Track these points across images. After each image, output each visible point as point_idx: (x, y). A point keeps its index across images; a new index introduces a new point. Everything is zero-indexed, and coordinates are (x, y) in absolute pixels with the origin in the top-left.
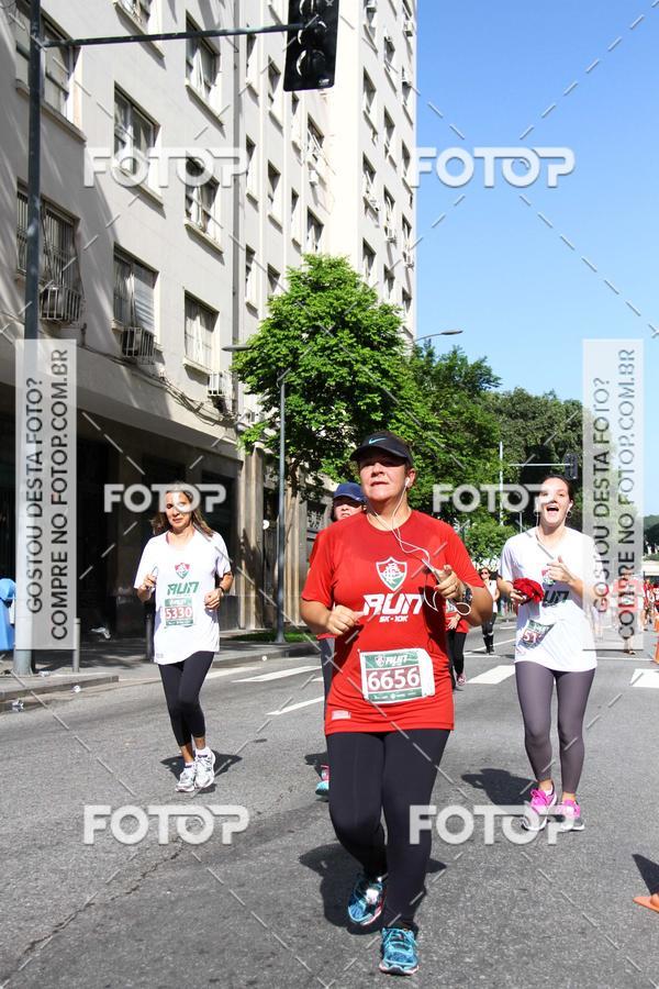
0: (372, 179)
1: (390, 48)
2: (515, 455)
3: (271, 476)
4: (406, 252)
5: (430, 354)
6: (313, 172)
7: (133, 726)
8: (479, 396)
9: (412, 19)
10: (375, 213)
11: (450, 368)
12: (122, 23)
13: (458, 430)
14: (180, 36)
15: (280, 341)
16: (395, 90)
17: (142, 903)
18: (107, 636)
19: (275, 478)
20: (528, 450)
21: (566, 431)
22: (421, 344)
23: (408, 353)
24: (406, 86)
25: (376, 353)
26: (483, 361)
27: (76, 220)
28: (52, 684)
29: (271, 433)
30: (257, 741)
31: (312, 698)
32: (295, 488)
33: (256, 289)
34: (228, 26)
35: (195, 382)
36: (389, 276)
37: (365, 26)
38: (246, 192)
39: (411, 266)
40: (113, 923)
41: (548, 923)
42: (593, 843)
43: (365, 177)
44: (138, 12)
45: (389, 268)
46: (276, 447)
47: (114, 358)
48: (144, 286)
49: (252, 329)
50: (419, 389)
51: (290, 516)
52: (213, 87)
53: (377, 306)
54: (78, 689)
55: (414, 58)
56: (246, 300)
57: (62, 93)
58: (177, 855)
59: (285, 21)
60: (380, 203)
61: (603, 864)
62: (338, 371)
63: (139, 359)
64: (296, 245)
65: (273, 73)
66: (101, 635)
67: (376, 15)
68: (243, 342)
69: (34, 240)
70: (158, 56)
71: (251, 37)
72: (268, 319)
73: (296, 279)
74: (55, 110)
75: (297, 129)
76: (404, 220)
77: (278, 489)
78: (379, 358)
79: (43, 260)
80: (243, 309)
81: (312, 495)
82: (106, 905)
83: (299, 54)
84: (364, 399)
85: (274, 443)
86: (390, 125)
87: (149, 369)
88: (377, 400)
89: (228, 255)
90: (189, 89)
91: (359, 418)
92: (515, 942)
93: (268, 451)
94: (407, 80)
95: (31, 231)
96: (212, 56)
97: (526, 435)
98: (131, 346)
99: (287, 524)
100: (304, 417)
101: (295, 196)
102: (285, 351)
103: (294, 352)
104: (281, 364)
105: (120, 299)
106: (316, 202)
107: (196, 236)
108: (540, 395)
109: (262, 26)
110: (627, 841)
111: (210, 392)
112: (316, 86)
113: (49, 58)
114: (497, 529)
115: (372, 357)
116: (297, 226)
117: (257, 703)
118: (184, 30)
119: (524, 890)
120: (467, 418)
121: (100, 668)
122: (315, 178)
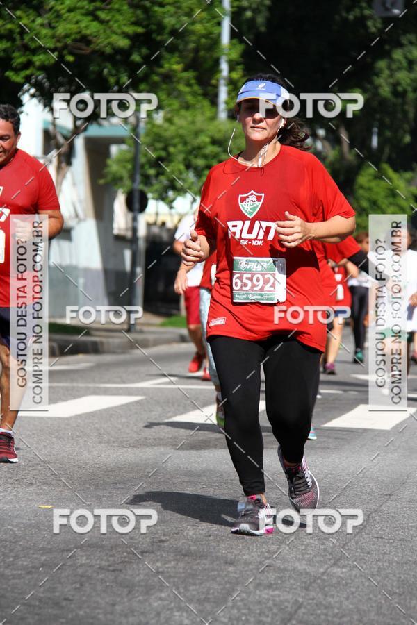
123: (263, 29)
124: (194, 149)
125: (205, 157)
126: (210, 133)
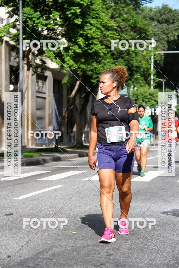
2: (161, 46)
3: (15, 59)
13: (127, 31)
19: (17, 60)
20: (169, 42)
29: (13, 31)
30: (7, 215)
31: (40, 189)
32: (29, 65)
46: (17, 41)
50: (104, 5)
51: (26, 82)
77: (18, 66)
81: (39, 70)
84: (70, 10)
85: (16, 38)
93: (12, 43)
97: (168, 34)
99: (24, 87)
100: (34, 21)
114: (149, 91)
117: (7, 192)
120: (133, 23)
123: (162, 65)
124: (145, 97)
125: (148, 99)
126: (149, 92)
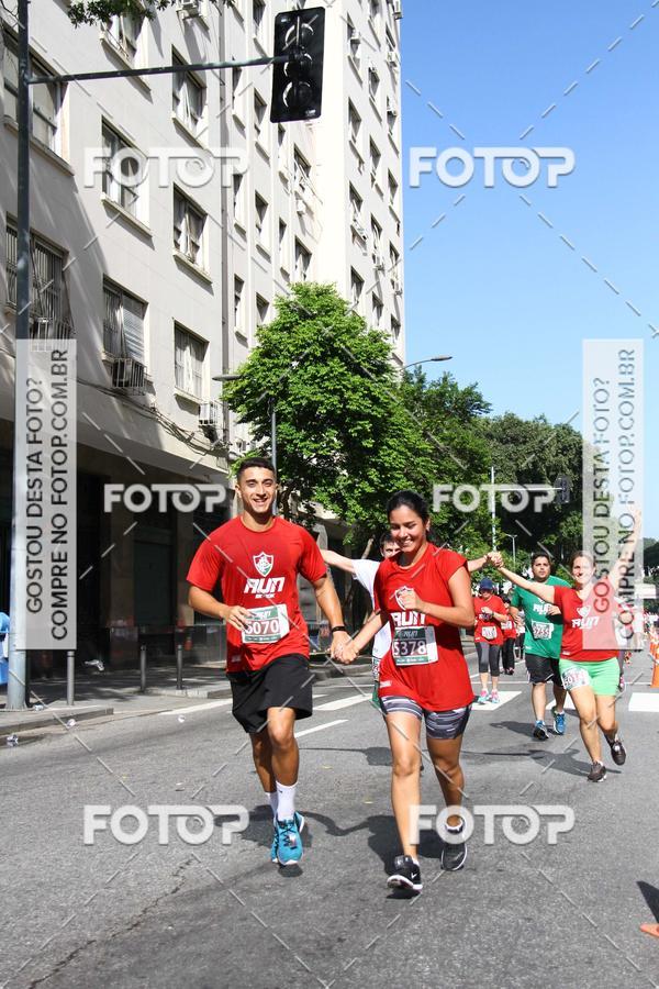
0: (359, 209)
1: (374, 79)
4: (395, 280)
5: (421, 380)
6: (300, 202)
7: (129, 758)
8: (469, 421)
9: (396, 50)
10: (363, 240)
11: (441, 395)
12: (110, 60)
13: (449, 456)
14: (166, 70)
15: (269, 370)
16: (380, 120)
17: (143, 939)
18: (101, 669)
21: (557, 455)
22: (411, 370)
23: (399, 379)
24: (391, 115)
25: (366, 380)
26: (474, 387)
27: (65, 253)
28: (47, 718)
33: (245, 319)
34: (214, 59)
35: (186, 413)
36: (378, 304)
37: (349, 57)
38: (234, 222)
39: (399, 293)
40: (115, 960)
41: (554, 953)
42: (597, 869)
43: (352, 207)
44: (125, 47)
45: (377, 295)
47: (104, 390)
48: (133, 317)
49: (242, 358)
52: (199, 119)
53: (365, 333)
54: (72, 722)
55: (398, 87)
56: (236, 329)
57: (50, 128)
58: (177, 889)
59: (270, 54)
60: (368, 231)
61: (608, 891)
62: (328, 399)
63: (130, 389)
64: (285, 274)
65: (259, 105)
66: (95, 668)
67: (360, 46)
68: (233, 371)
69: (24, 274)
70: (145, 90)
71: (237, 70)
72: (258, 348)
73: (285, 306)
74: (43, 145)
75: (284, 159)
76: (392, 248)
78: (369, 385)
79: (32, 294)
80: (232, 339)
82: (107, 943)
83: (286, 87)
84: (355, 426)
86: (376, 154)
87: (139, 399)
88: (368, 427)
89: (217, 286)
90: (176, 122)
91: (350, 444)
92: (521, 973)
94: (392, 110)
95: (20, 264)
96: (198, 89)
97: (517, 460)
98: (121, 377)
100: (295, 445)
101: (282, 226)
102: (275, 379)
103: (285, 381)
104: (272, 393)
105: (110, 331)
106: (304, 231)
107: (185, 266)
108: (531, 419)
109: (247, 59)
110: (630, 867)
111: (201, 422)
112: (303, 117)
113: (37, 94)
115: (362, 384)
116: (285, 255)
118: (170, 64)
119: (529, 919)
120: (458, 443)
121: (94, 701)
122: (302, 208)
